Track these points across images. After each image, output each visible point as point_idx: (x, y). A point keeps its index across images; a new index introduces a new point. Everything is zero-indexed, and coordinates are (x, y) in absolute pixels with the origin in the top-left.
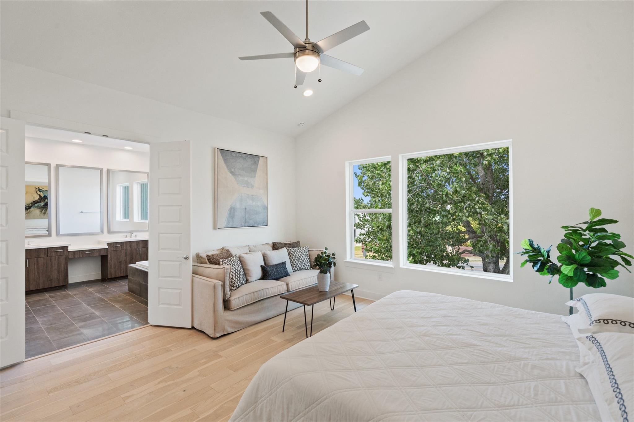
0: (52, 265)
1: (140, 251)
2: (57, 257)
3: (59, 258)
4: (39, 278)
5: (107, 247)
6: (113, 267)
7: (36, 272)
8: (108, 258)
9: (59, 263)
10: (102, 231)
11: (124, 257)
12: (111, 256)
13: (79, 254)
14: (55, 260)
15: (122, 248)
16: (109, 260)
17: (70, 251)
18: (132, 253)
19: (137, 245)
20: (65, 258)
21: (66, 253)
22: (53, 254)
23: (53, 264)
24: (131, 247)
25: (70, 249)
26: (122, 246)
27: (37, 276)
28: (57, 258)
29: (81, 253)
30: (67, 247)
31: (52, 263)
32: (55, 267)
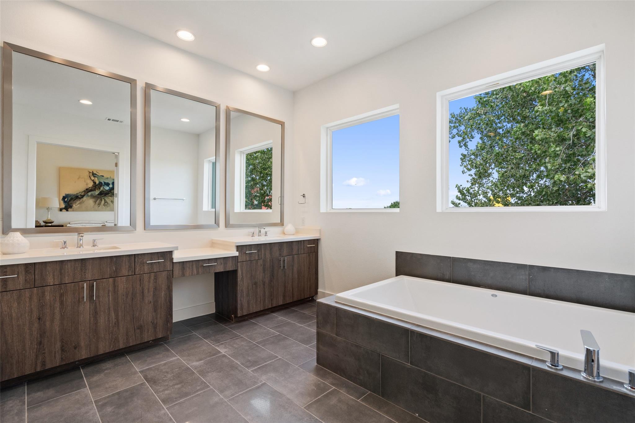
0: (143, 292)
1: (284, 261)
2: (153, 274)
3: (156, 278)
4: (117, 323)
5: (238, 255)
6: (245, 293)
7: (112, 309)
8: (238, 275)
9: (155, 289)
10: (217, 222)
11: (261, 274)
12: (242, 273)
13: (191, 267)
14: (149, 282)
15: (258, 255)
16: (239, 280)
17: (175, 262)
18: (273, 266)
19: (280, 250)
20: (168, 278)
21: (169, 267)
22: (146, 267)
23: (146, 291)
24: (271, 254)
25: (178, 257)
26: (258, 251)
27: (114, 320)
28: (152, 278)
29: (194, 266)
30: (171, 253)
31: (143, 289)
32: (149, 297)
